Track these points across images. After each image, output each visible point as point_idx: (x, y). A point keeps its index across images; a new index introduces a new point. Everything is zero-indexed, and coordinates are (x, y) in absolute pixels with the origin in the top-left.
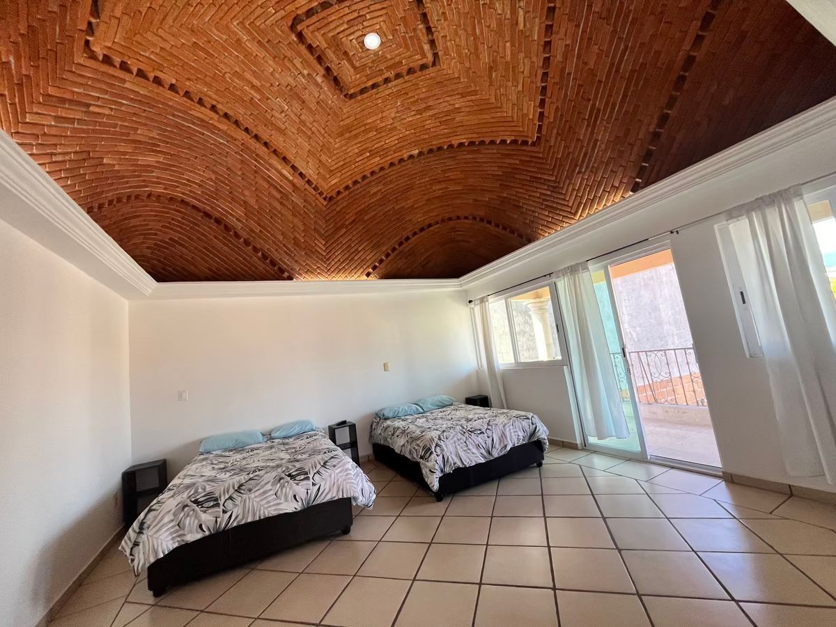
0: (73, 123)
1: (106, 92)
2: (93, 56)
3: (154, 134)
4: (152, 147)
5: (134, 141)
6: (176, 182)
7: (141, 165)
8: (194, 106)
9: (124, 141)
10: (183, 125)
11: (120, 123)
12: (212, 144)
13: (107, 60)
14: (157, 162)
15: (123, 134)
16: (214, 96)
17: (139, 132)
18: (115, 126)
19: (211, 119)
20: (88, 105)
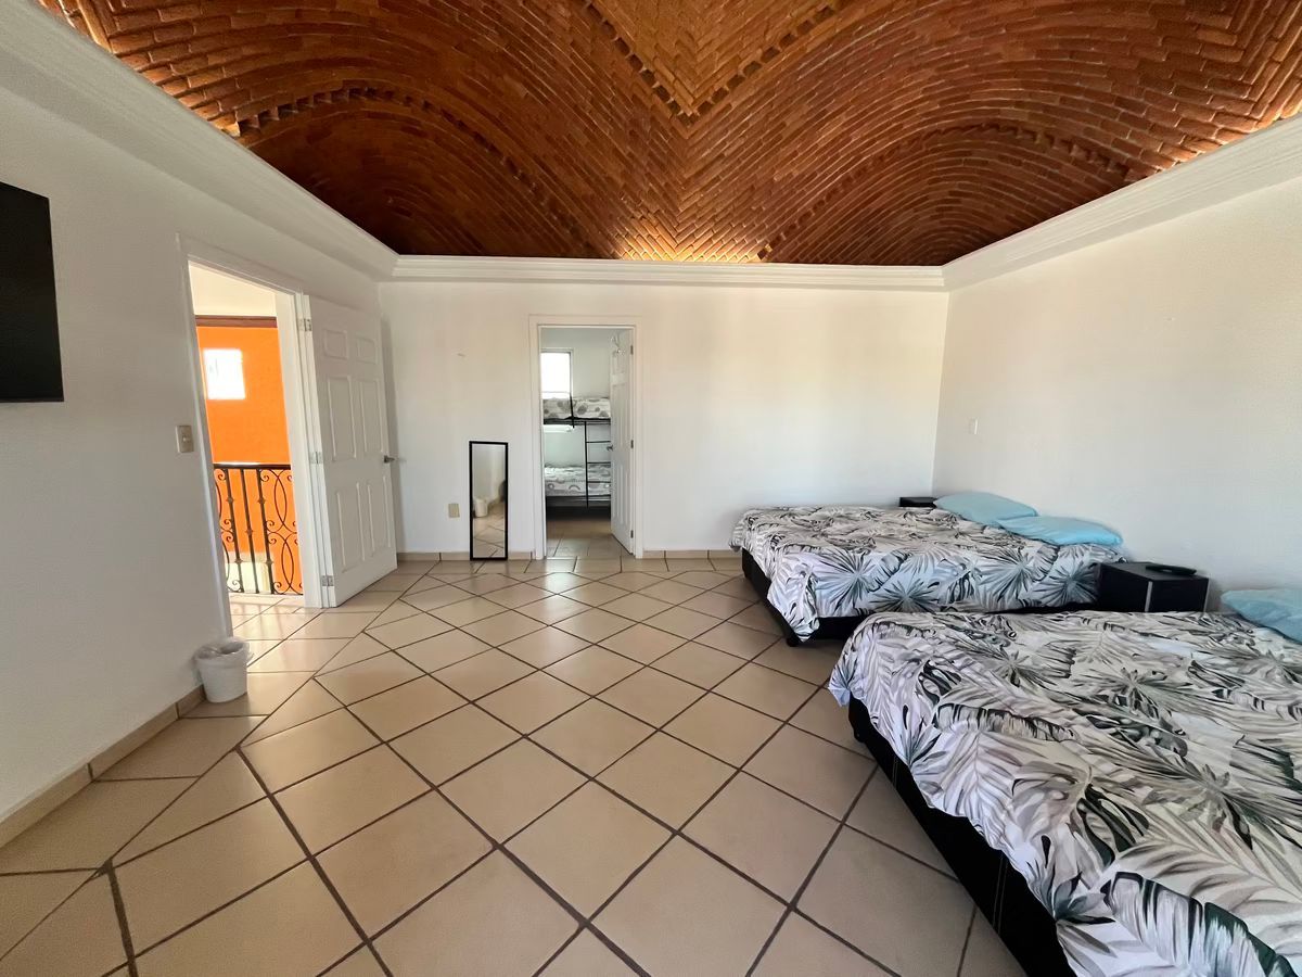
0: (719, 180)
1: (726, 130)
2: (693, 119)
3: (806, 108)
4: (819, 120)
5: (793, 136)
6: (894, 121)
7: (825, 148)
8: (802, 42)
9: (781, 146)
10: (820, 69)
11: (761, 137)
12: (876, 43)
13: (705, 108)
14: (844, 125)
15: (773, 143)
16: (803, 8)
17: (788, 124)
18: (760, 144)
19: (834, 27)
20: (721, 156)
